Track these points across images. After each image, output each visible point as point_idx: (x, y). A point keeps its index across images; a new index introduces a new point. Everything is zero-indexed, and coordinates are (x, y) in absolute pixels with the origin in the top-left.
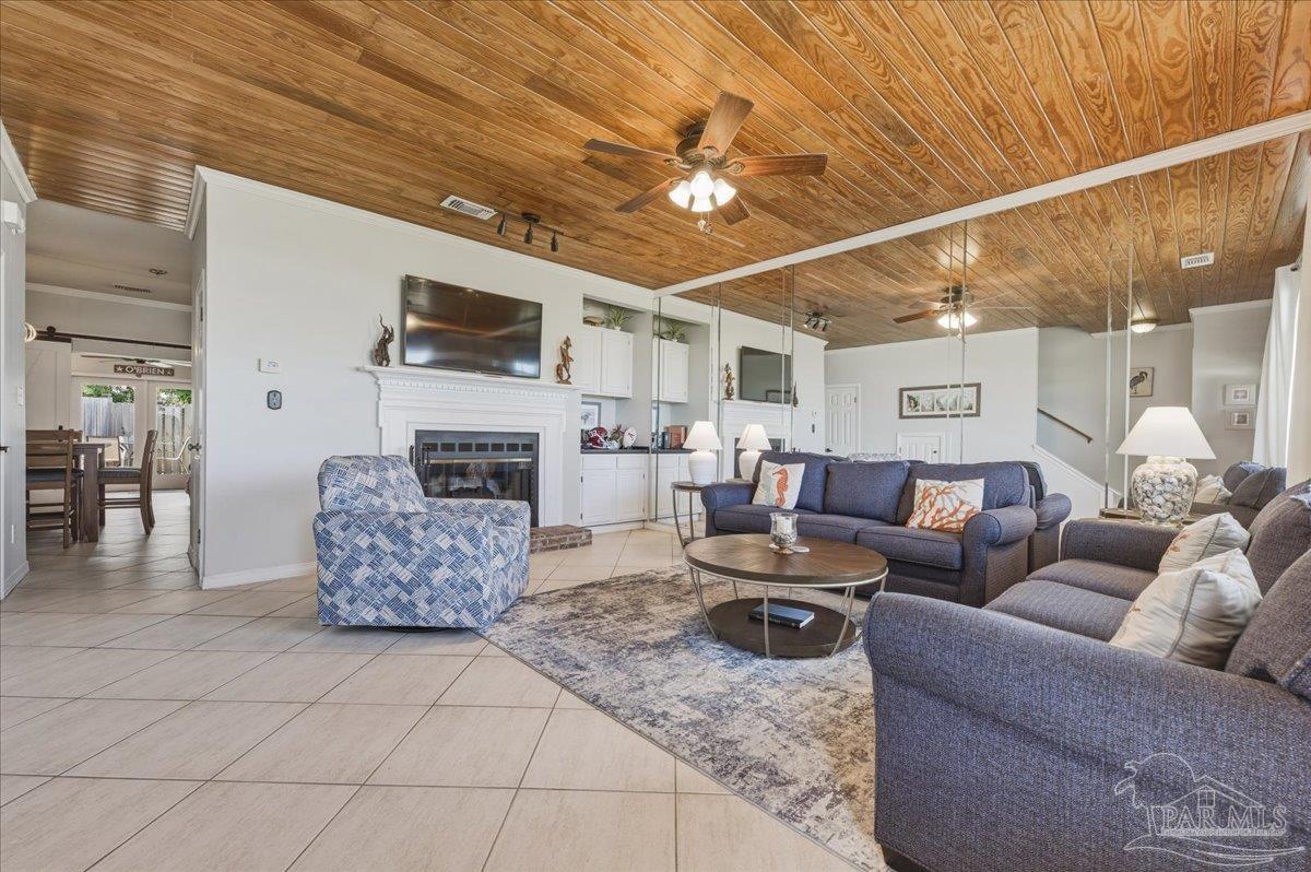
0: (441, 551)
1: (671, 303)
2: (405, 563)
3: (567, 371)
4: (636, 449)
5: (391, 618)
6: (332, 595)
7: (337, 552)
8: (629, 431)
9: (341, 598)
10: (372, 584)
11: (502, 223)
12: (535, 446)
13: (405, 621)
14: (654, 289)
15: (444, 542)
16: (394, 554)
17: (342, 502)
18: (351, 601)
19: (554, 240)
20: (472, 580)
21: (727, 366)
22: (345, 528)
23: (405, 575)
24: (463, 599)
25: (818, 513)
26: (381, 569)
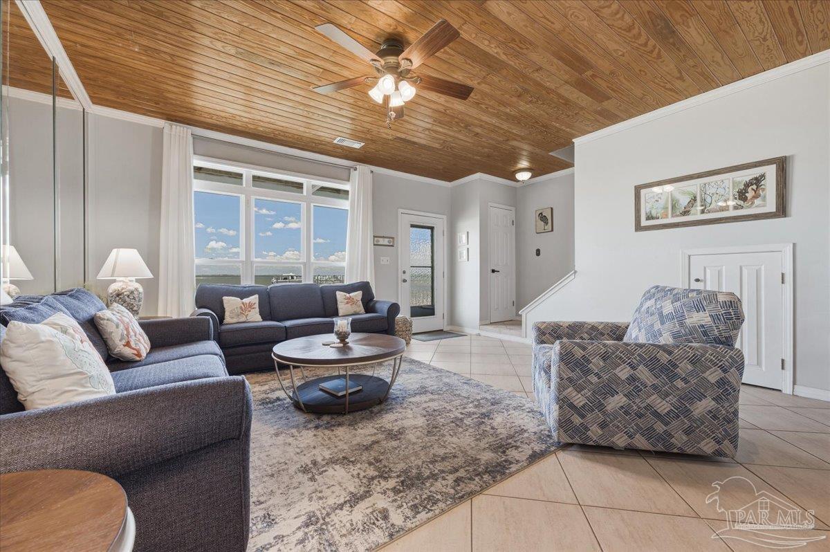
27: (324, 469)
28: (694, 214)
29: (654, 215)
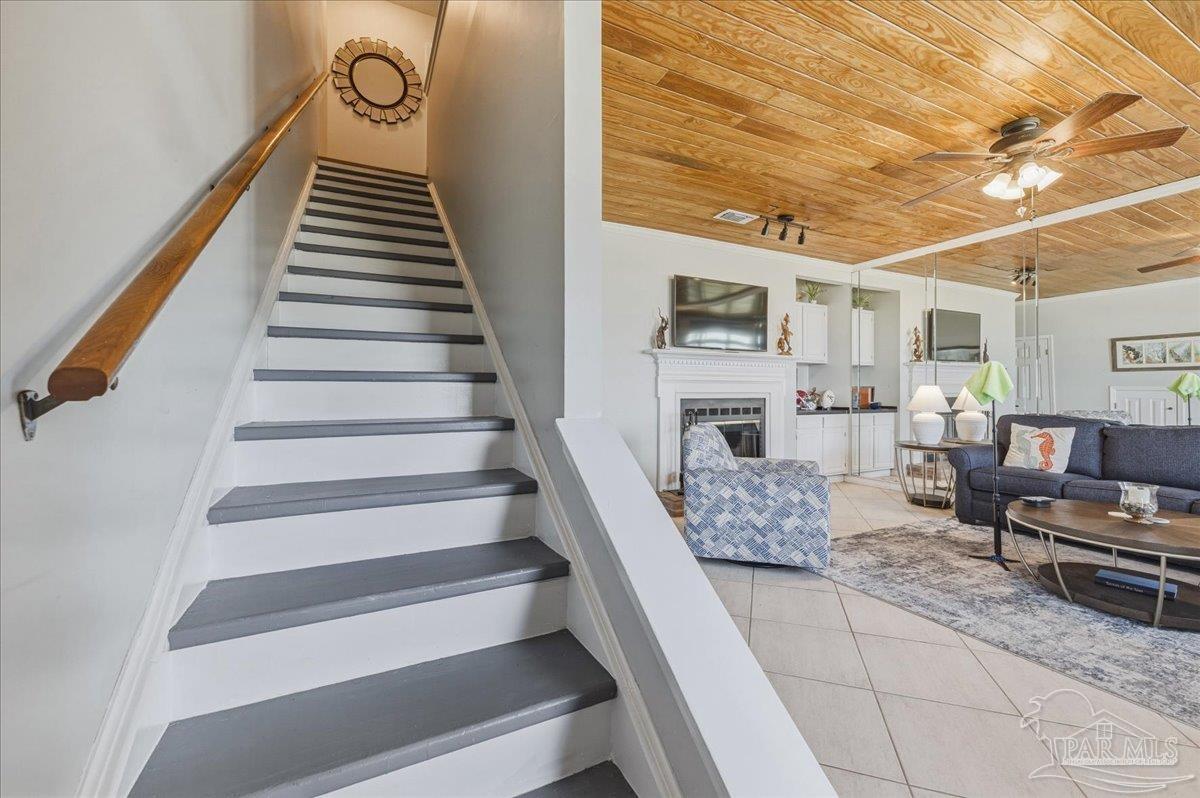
0: (792, 505)
1: (870, 275)
2: (760, 512)
3: (788, 343)
4: (835, 410)
5: (747, 554)
6: (699, 533)
7: (704, 501)
8: (828, 393)
9: (706, 535)
10: (733, 527)
11: (766, 226)
12: (762, 410)
13: (759, 559)
14: (853, 264)
15: (796, 497)
16: (752, 505)
17: (701, 461)
18: (715, 539)
19: (802, 234)
20: (819, 529)
21: (916, 329)
22: (711, 482)
23: (760, 522)
24: (810, 544)
25: (1096, 478)
26: (740, 516)
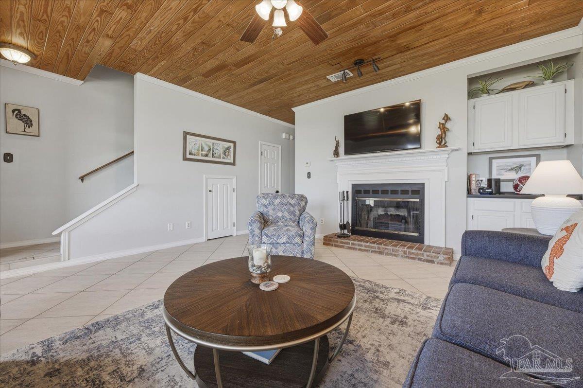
12: (421, 192)
27: (394, 316)
28: (210, 157)
29: (193, 153)
